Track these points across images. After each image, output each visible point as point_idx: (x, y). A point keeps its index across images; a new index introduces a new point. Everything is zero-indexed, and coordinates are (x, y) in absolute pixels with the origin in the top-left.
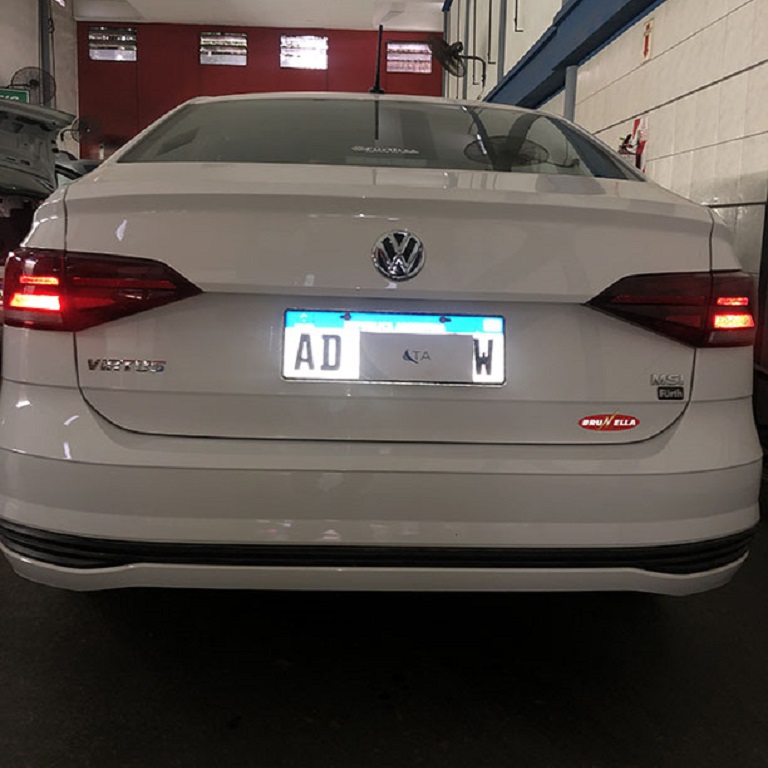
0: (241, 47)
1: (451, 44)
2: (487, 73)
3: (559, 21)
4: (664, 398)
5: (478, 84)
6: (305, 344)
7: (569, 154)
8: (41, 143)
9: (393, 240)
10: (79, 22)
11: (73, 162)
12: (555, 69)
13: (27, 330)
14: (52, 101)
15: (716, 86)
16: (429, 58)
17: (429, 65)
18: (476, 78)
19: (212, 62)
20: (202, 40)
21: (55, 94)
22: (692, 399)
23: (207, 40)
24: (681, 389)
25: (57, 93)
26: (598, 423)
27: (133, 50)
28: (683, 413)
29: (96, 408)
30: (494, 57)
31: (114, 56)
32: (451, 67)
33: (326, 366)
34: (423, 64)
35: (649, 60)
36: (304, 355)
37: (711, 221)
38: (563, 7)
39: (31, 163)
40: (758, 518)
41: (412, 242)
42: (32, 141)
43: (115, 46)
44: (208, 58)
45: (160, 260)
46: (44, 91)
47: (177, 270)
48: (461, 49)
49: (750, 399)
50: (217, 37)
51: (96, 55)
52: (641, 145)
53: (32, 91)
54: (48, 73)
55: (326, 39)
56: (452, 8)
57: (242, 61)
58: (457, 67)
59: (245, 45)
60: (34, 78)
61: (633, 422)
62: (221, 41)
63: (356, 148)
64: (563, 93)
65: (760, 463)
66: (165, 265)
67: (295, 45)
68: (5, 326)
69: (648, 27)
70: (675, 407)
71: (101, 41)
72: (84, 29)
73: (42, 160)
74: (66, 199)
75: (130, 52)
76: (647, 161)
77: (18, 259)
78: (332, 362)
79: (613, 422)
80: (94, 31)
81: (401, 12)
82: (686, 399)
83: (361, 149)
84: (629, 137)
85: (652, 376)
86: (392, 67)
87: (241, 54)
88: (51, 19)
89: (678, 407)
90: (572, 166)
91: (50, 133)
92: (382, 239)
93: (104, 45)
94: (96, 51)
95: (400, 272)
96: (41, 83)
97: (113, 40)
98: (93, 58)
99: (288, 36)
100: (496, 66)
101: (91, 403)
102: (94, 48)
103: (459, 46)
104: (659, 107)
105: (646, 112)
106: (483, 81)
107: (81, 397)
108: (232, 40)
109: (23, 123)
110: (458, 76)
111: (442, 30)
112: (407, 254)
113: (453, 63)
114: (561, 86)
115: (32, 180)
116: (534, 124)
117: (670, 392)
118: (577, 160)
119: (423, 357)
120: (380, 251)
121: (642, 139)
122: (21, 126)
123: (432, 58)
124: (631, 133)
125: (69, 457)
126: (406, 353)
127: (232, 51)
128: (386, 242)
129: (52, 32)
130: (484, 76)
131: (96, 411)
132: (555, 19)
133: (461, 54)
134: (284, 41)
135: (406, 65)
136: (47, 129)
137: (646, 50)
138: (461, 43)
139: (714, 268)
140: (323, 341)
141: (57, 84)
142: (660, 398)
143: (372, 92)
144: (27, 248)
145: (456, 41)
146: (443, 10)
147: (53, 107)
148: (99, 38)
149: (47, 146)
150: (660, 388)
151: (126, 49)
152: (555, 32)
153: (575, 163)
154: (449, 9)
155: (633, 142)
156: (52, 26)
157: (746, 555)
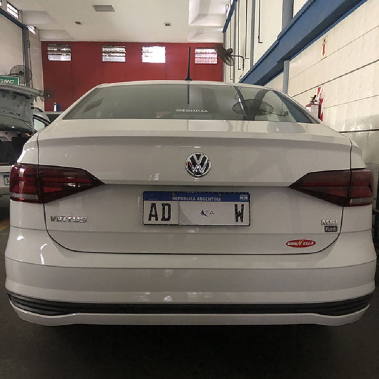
0: (123, 53)
1: (227, 49)
2: (245, 64)
3: (281, 38)
4: (327, 231)
5: (240, 69)
6: (153, 208)
7: (283, 108)
8: (25, 105)
9: (195, 157)
10: (42, 42)
11: (41, 113)
12: (278, 62)
13: (22, 202)
14: (31, 81)
15: (358, 71)
16: (216, 56)
17: (216, 60)
18: (239, 66)
19: (108, 60)
20: (103, 49)
21: (31, 79)
22: (342, 231)
23: (106, 49)
24: (336, 227)
25: (33, 78)
26: (295, 244)
27: (69, 55)
28: (337, 239)
29: (55, 239)
30: (248, 56)
31: (60, 59)
32: (227, 61)
33: (163, 219)
34: (213, 59)
35: (325, 57)
36: (153, 213)
37: (351, 145)
38: (283, 30)
39: (21, 115)
40: (374, 288)
41: (204, 159)
42: (21, 103)
43: (60, 53)
44: (106, 58)
45: (83, 169)
46: (26, 77)
47: (92, 174)
48: (232, 52)
49: (371, 231)
50: (111, 48)
51: (52, 58)
52: (321, 101)
53: (20, 77)
54: (28, 68)
55: (164, 48)
56: (227, 30)
57: (123, 59)
58: (230, 61)
59: (124, 51)
60: (21, 70)
61: (312, 243)
62: (112, 50)
63: (177, 110)
64: (282, 74)
65: (376, 261)
66: (87, 171)
67: (149, 51)
68: (11, 200)
69: (324, 41)
70: (333, 235)
71: (54, 51)
72: (45, 45)
73: (26, 113)
74: (38, 140)
75: (68, 56)
76: (324, 108)
77: (16, 168)
78: (166, 217)
79: (302, 243)
80: (50, 46)
81: (201, 33)
82: (339, 232)
83: (180, 110)
84: (315, 96)
85: (322, 221)
86: (198, 61)
87: (123, 56)
88: (29, 41)
89: (335, 235)
90: (285, 115)
91: (30, 100)
92: (191, 157)
93: (55, 53)
94: (51, 56)
95: (199, 173)
96: (24, 73)
97: (59, 50)
98: (50, 60)
99: (146, 46)
100: (249, 60)
101: (52, 237)
102: (50, 55)
103: (231, 51)
104: (329, 81)
105: (323, 84)
106: (243, 68)
107: (48, 234)
108: (118, 49)
109: (16, 94)
110: (231, 66)
111: (222, 42)
112: (202, 164)
113: (228, 59)
114: (281, 71)
115: (22, 123)
116: (266, 94)
117: (330, 228)
118: (287, 112)
119: (210, 213)
120: (189, 162)
121: (322, 98)
122: (16, 97)
123: (218, 56)
124: (317, 94)
125: (43, 263)
126: (203, 212)
127: (118, 54)
128: (192, 158)
129: (29, 47)
130: (243, 65)
131: (55, 241)
132: (278, 36)
133: (233, 54)
134: (144, 49)
135: (204, 60)
136: (28, 98)
137: (324, 52)
138: (232, 49)
139: (352, 168)
140: (162, 207)
141: (33, 73)
142: (326, 232)
143: (186, 80)
144: (20, 163)
145: (229, 48)
146: (223, 32)
147: (31, 86)
148: (52, 49)
149: (28, 106)
150: (325, 227)
151: (66, 55)
152: (279, 43)
153: (286, 113)
154: (226, 31)
155: (317, 99)
156: (29, 44)
157: (369, 305)
